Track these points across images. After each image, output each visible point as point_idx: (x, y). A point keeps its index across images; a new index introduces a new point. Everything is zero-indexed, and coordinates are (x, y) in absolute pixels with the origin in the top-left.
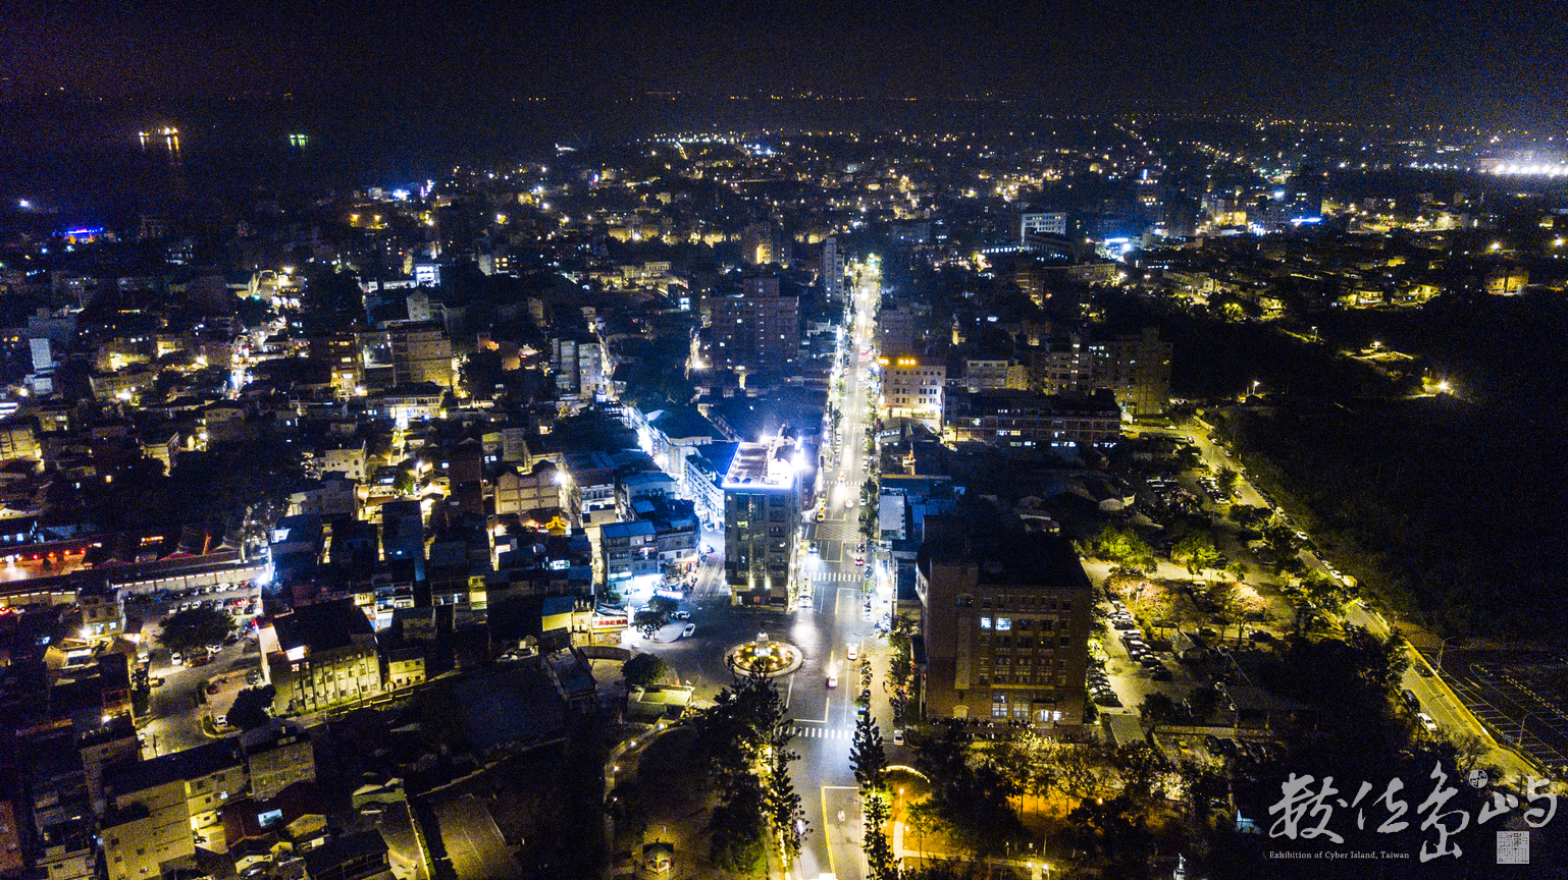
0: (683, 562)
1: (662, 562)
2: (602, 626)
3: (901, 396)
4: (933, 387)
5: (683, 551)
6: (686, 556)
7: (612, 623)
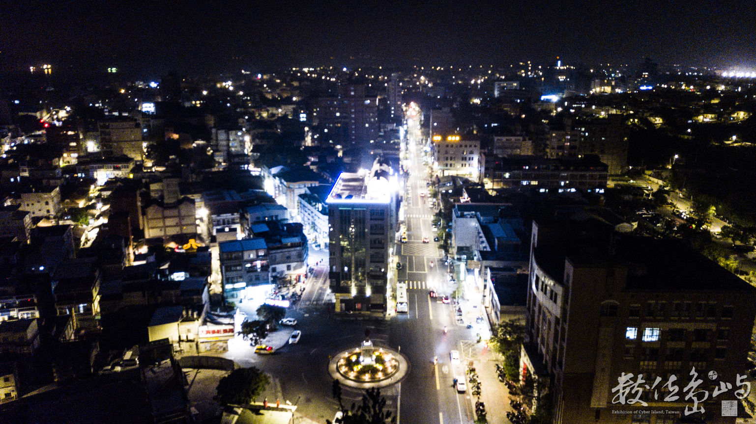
0: (293, 274)
1: (274, 274)
2: (209, 335)
3: (449, 162)
4: (471, 156)
5: (293, 265)
6: (295, 268)
7: (218, 332)
